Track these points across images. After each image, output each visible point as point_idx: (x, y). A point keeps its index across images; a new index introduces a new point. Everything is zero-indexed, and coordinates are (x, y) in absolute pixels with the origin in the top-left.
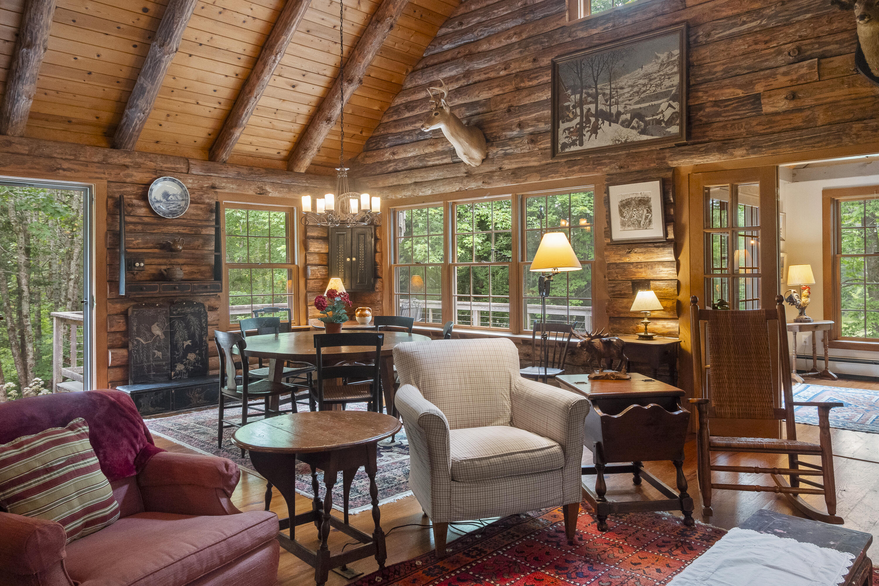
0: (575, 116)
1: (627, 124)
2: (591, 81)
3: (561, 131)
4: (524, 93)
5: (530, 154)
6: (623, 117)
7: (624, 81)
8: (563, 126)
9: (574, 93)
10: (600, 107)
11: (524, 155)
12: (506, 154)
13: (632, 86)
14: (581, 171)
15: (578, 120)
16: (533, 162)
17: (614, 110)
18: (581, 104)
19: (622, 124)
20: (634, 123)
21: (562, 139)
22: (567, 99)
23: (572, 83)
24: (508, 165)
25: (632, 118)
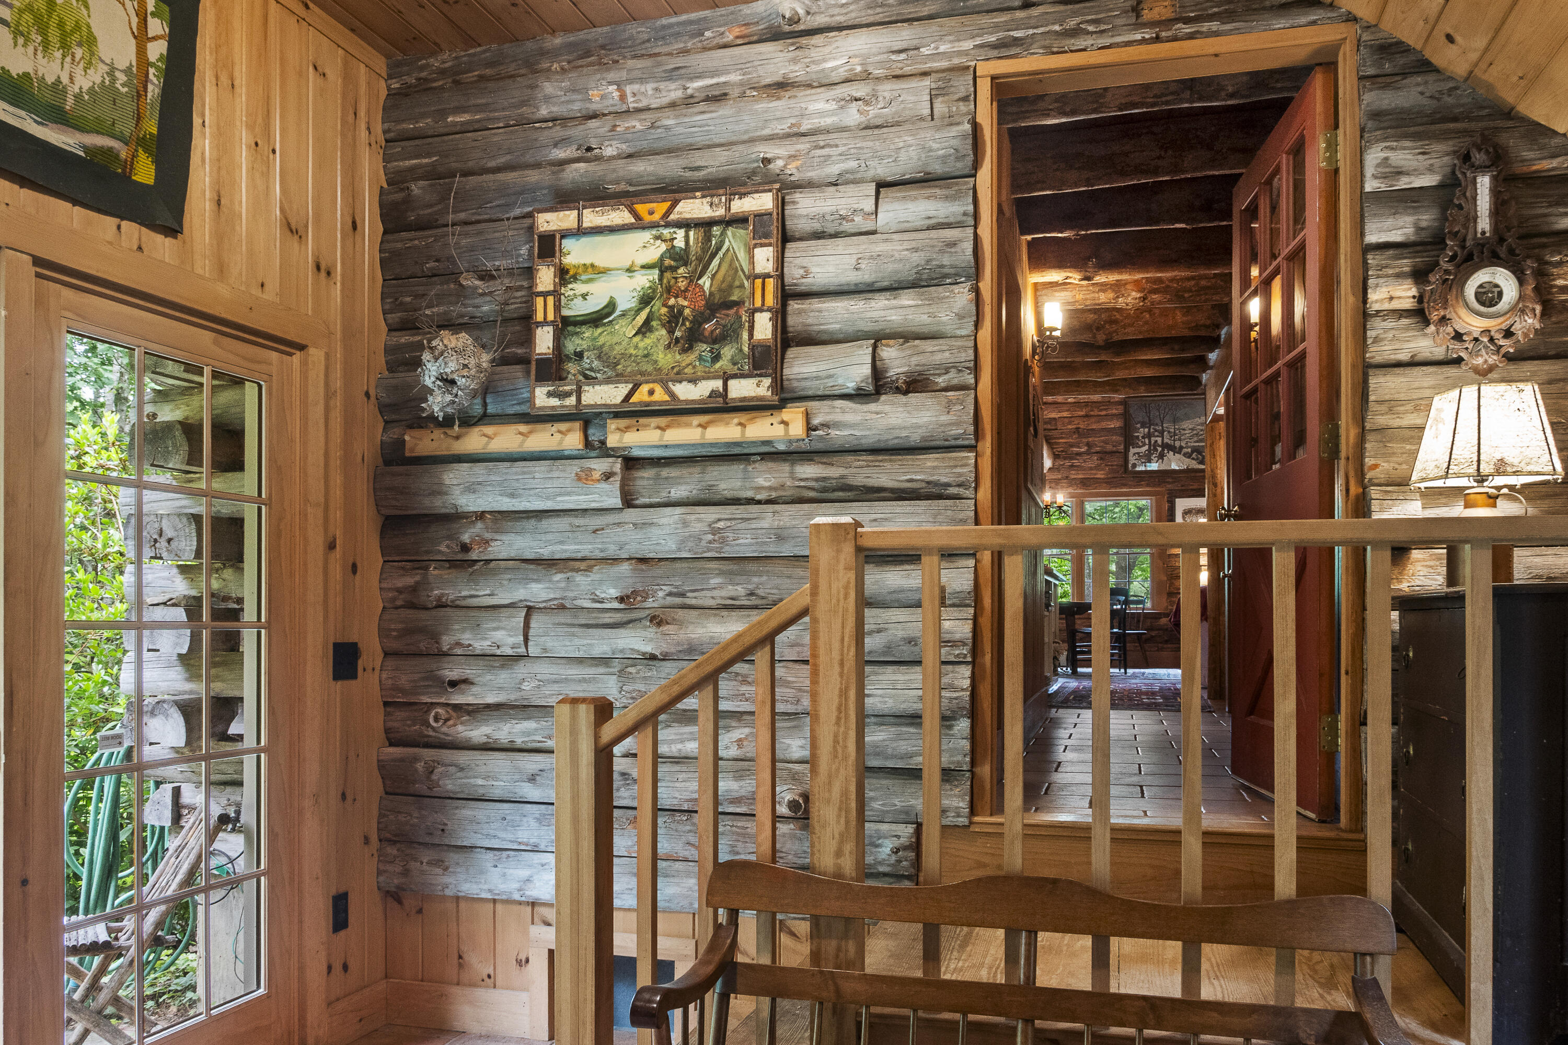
0: (1144, 445)
1: (1188, 455)
2: (1158, 421)
3: (1131, 454)
4: (1093, 420)
5: (1097, 468)
6: (1185, 450)
7: (1187, 425)
8: (1133, 451)
9: (1143, 426)
10: (1166, 440)
11: (1091, 469)
12: (1072, 466)
13: (1192, 429)
14: (1148, 485)
15: (1146, 447)
16: (1100, 475)
17: (1177, 444)
18: (1149, 436)
19: (1185, 455)
20: (1194, 455)
21: (1132, 459)
22: (1137, 430)
23: (1140, 419)
24: (1074, 475)
25: (1193, 452)
